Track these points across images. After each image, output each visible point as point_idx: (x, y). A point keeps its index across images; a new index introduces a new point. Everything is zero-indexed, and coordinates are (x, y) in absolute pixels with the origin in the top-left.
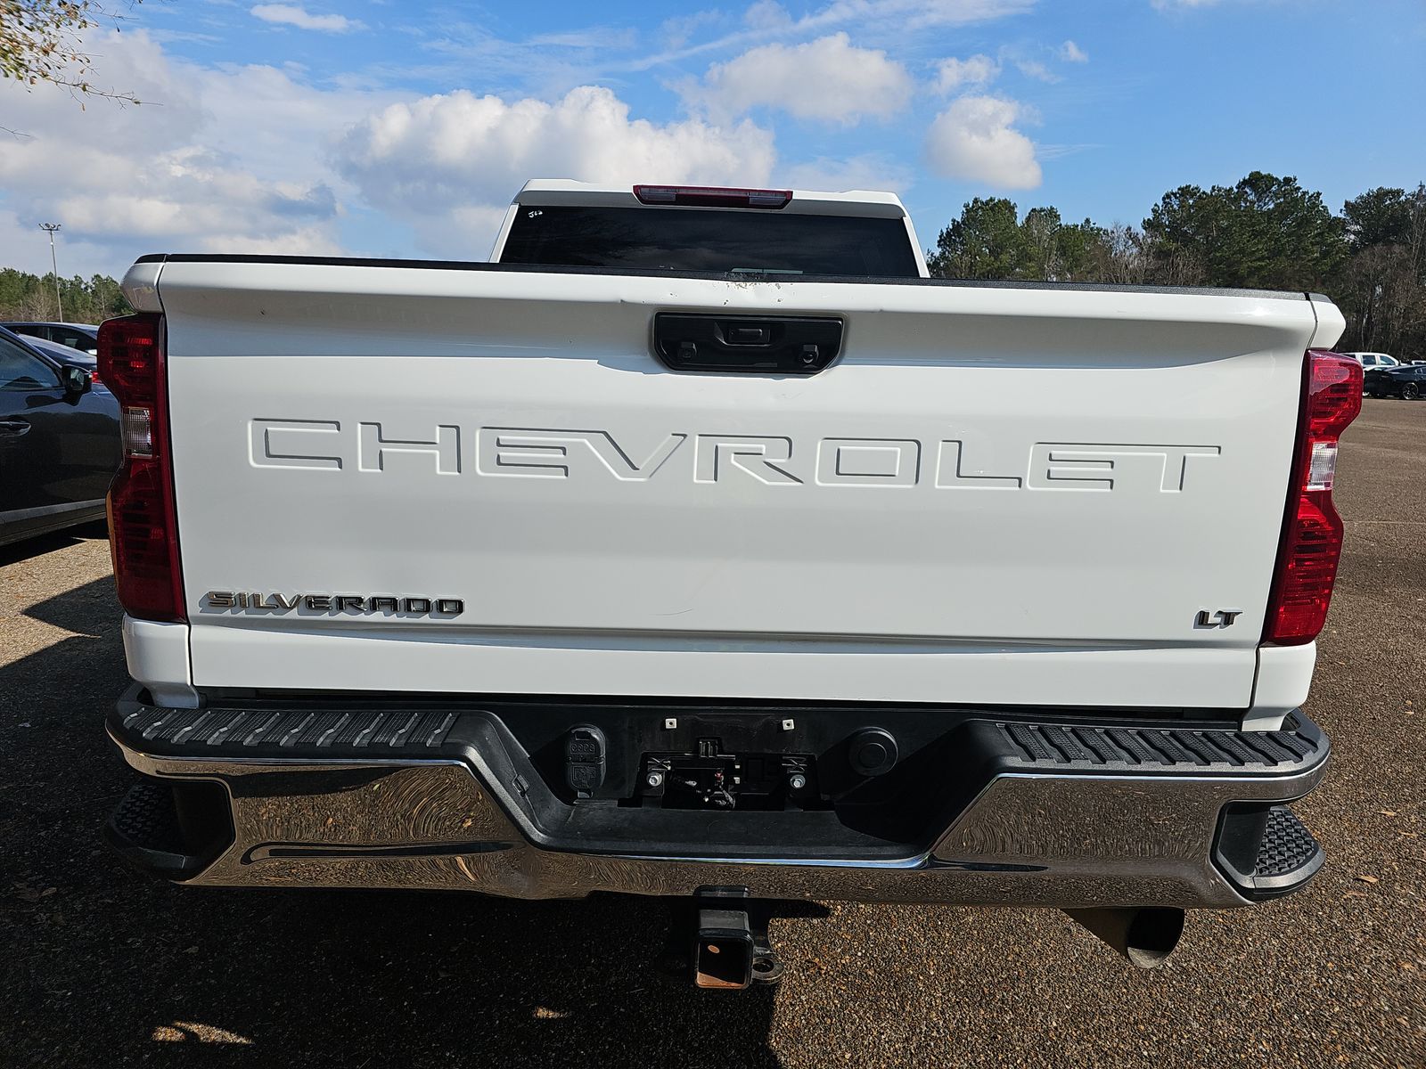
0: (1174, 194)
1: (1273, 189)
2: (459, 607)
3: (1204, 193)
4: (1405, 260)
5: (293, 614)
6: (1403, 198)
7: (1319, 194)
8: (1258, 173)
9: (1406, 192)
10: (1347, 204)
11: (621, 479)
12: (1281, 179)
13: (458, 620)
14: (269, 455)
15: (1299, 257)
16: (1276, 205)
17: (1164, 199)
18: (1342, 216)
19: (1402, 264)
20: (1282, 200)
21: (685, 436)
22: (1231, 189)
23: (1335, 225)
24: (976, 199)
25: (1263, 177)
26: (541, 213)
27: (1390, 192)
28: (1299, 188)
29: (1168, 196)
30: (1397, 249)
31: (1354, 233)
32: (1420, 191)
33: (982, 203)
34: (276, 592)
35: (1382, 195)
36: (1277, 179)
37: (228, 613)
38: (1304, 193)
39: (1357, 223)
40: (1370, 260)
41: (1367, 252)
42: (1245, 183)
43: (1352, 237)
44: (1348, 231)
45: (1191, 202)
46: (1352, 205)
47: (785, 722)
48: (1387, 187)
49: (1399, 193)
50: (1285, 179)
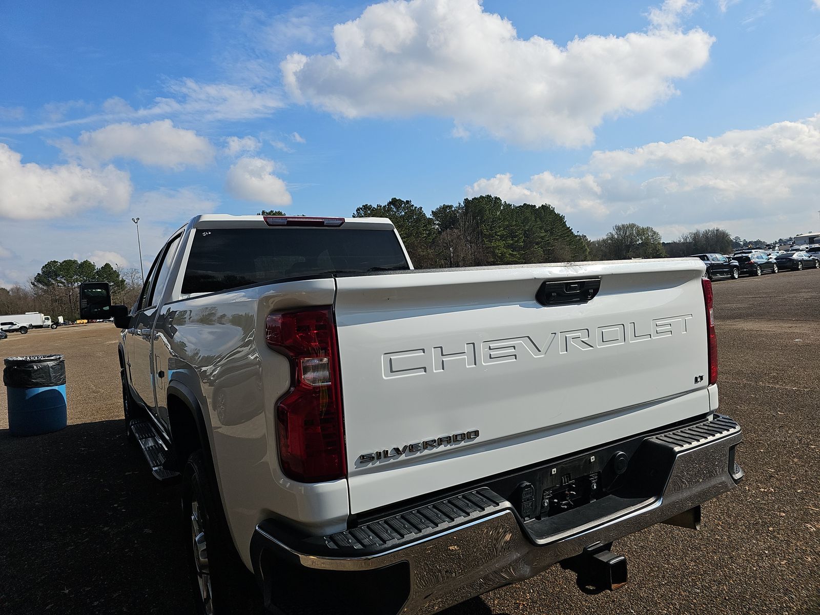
0: (361, 209)
1: (403, 206)
2: (476, 433)
3: (374, 208)
4: (459, 236)
5: (403, 457)
6: (453, 209)
7: (421, 208)
8: (395, 198)
9: (454, 206)
10: (433, 212)
11: (535, 357)
12: (405, 201)
13: (477, 440)
14: (392, 371)
15: (418, 237)
16: (405, 213)
17: (357, 211)
18: (431, 217)
19: (458, 237)
20: (407, 211)
21: (555, 333)
22: (385, 206)
23: (430, 221)
24: (263, 211)
25: (397, 200)
26: (210, 233)
27: (448, 206)
28: (413, 205)
29: (358, 210)
30: (456, 231)
31: (438, 224)
32: (459, 206)
33: (267, 213)
34: (395, 447)
35: (445, 207)
36: (403, 201)
37: (370, 465)
38: (416, 207)
39: (438, 220)
40: (447, 236)
41: (445, 233)
42: (390, 203)
43: (437, 226)
44: (435, 224)
45: (369, 212)
46: (435, 212)
47: (592, 458)
48: (446, 204)
49: (451, 207)
50: (406, 201)
